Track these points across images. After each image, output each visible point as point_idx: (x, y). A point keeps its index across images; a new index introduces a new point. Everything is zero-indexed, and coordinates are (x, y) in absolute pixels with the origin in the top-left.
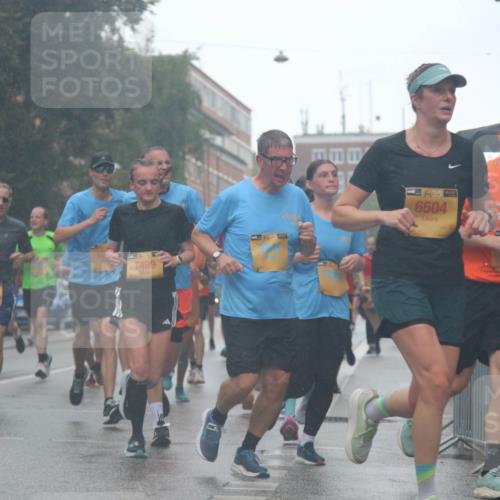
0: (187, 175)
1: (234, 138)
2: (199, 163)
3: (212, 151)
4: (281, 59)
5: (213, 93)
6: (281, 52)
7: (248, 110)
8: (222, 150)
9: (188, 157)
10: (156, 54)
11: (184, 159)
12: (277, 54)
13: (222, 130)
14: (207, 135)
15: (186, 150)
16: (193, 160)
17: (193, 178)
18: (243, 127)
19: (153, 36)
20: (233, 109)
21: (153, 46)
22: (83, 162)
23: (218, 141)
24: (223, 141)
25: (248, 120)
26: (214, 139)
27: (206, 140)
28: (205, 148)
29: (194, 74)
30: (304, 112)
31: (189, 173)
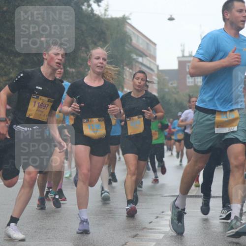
0: (125, 77)
1: (148, 58)
2: (131, 71)
3: (137, 64)
4: (171, 19)
5: (138, 36)
6: (171, 16)
7: (155, 45)
8: (142, 64)
9: (125, 68)
10: (109, 17)
11: (123, 69)
12: (169, 17)
13: (142, 54)
14: (135, 56)
15: (124, 64)
16: (128, 69)
17: (128, 78)
18: (152, 53)
19: (108, 8)
20: (147, 44)
21: (107, 13)
22: (74, 70)
23: (140, 59)
24: (143, 60)
25: (155, 49)
26: (138, 59)
27: (134, 59)
28: (134, 63)
29: (128, 27)
30: (183, 45)
31: (126, 75)
